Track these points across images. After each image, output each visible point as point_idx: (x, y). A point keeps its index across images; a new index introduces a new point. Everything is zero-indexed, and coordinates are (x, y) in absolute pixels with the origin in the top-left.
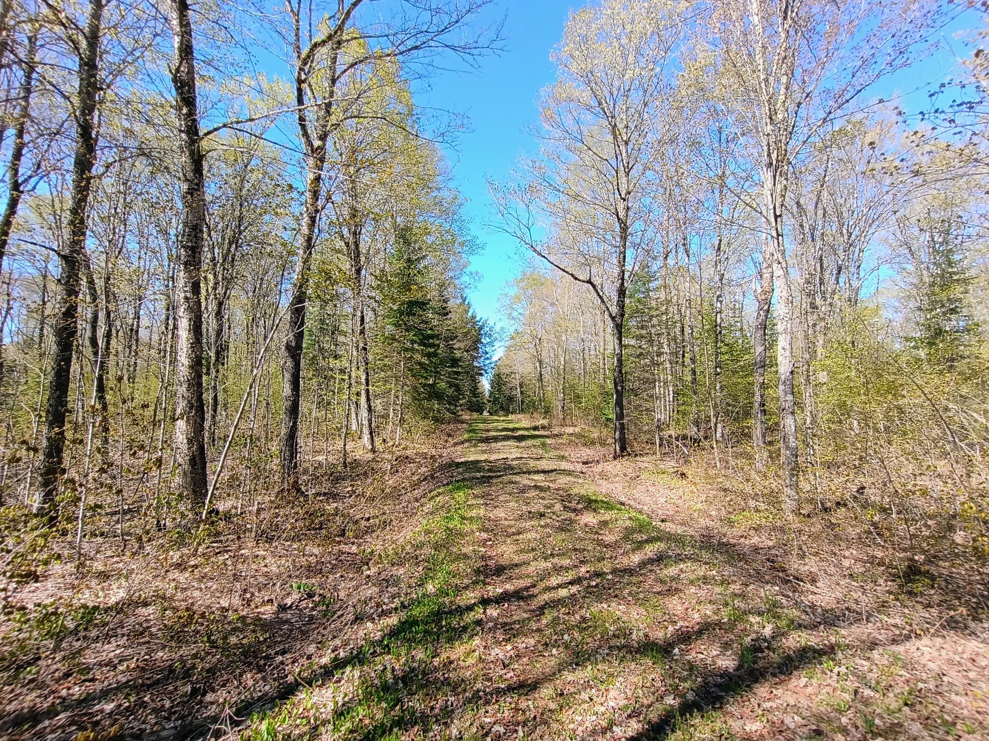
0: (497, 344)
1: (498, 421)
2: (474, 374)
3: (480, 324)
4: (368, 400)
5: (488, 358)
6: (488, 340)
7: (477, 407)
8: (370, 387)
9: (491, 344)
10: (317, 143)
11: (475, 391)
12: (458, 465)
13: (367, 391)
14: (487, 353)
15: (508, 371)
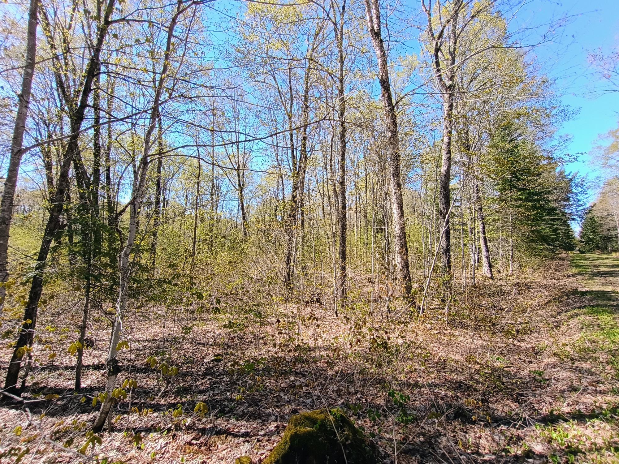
0: (590, 192)
1: (602, 259)
2: (564, 220)
3: (570, 177)
4: (486, 243)
5: (581, 205)
6: (580, 189)
7: (570, 247)
8: (486, 235)
9: (584, 192)
10: (448, 83)
11: (568, 234)
12: (583, 294)
13: (485, 238)
14: (579, 201)
15: (604, 214)
